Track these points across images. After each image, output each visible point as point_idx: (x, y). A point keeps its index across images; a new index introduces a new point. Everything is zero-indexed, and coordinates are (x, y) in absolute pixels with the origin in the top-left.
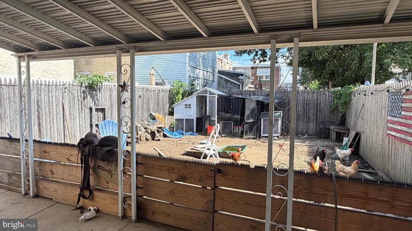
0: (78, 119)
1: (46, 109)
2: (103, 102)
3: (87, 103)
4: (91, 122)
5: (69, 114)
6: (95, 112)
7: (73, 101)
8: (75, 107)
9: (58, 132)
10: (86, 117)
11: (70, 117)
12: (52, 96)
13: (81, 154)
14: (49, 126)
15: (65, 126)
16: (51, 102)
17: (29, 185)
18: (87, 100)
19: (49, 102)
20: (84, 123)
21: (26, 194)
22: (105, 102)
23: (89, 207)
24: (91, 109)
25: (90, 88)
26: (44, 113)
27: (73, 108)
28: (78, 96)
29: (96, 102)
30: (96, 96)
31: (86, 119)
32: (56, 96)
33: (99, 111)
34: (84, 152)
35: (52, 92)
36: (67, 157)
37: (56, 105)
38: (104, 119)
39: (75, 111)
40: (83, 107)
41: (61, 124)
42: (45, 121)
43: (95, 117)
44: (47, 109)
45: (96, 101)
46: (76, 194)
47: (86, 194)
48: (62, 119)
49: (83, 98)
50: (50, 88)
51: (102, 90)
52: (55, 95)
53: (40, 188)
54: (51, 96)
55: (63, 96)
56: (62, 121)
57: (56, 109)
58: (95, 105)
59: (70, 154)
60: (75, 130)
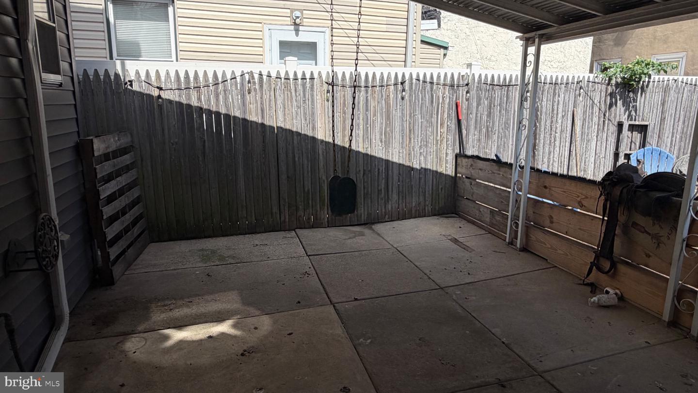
0: (595, 142)
1: (547, 123)
2: (645, 114)
3: (615, 114)
4: (617, 149)
5: (580, 132)
6: (628, 131)
7: (590, 111)
8: (592, 120)
9: (560, 160)
10: (609, 139)
11: (582, 138)
12: (558, 101)
13: (605, 198)
14: (547, 149)
15: (572, 152)
16: (555, 112)
17: (516, 232)
18: (616, 110)
19: (553, 110)
20: (603, 149)
21: (511, 243)
22: (650, 113)
23: (607, 287)
24: (620, 125)
25: (625, 86)
26: (542, 129)
27: (589, 123)
28: (600, 102)
29: (632, 113)
30: (634, 102)
31: (609, 143)
32: (564, 101)
33: (636, 131)
34: (611, 195)
35: (559, 96)
36: (579, 199)
37: (562, 116)
38: (643, 145)
39: (592, 127)
40: (607, 122)
41: (567, 149)
42: (543, 141)
43: (625, 140)
44: (549, 122)
45: (631, 110)
46: (586, 262)
47: (604, 265)
48: (568, 140)
49: (609, 106)
50: (557, 87)
51: (648, 90)
52: (562, 100)
53: (532, 239)
54: (556, 102)
55: (575, 101)
56: (568, 144)
57: (562, 123)
58: (629, 119)
59: (584, 195)
60: (587, 160)
